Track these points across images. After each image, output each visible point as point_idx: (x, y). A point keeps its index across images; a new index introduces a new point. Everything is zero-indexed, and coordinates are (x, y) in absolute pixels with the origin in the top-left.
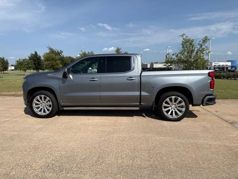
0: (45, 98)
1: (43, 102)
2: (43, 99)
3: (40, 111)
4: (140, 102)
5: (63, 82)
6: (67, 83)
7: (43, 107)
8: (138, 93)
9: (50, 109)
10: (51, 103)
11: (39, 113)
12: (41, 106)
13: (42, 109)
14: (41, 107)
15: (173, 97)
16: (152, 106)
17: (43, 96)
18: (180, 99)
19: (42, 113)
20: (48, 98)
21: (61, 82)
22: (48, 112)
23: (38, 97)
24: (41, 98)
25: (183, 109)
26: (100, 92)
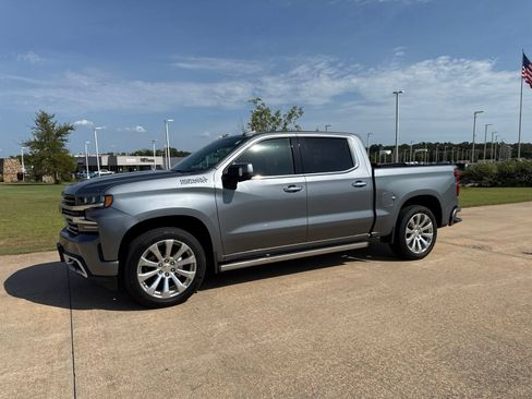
0: (175, 249)
1: (166, 261)
2: (169, 251)
3: (160, 288)
4: (371, 231)
5: (227, 200)
6: (234, 202)
7: (167, 274)
8: (369, 213)
9: (191, 274)
10: (192, 259)
11: (157, 295)
12: (161, 272)
13: (163, 280)
14: (160, 277)
15: (419, 215)
16: (390, 235)
17: (170, 242)
18: (426, 217)
19: (169, 293)
20: (185, 247)
21: (220, 199)
22: (182, 286)
23: (154, 248)
24: (162, 248)
25: (430, 235)
26: (307, 216)
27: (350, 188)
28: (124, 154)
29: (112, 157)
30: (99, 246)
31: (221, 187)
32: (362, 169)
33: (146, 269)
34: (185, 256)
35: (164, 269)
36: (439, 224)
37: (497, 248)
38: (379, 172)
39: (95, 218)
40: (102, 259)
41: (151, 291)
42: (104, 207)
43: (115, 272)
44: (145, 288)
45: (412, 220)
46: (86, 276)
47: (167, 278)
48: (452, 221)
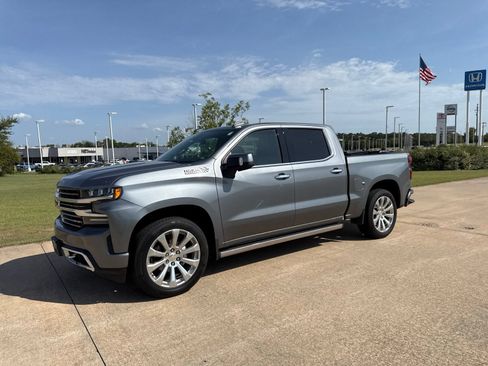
0: (181, 237)
1: (172, 251)
2: (175, 240)
3: (167, 277)
4: (345, 213)
5: (226, 189)
6: (233, 190)
7: (173, 264)
8: (344, 198)
9: (195, 262)
10: (196, 247)
11: (165, 285)
12: (167, 261)
13: (170, 268)
14: (167, 266)
15: (383, 198)
16: (360, 217)
17: (176, 231)
18: (389, 200)
19: (175, 282)
20: (190, 236)
21: (220, 188)
22: (187, 274)
23: (162, 238)
24: (169, 238)
25: (392, 215)
26: (294, 201)
27: (328, 174)
28: (64, 146)
29: (53, 149)
30: (109, 239)
31: (221, 176)
32: (337, 158)
33: (154, 259)
34: (189, 245)
35: (170, 259)
36: (398, 205)
37: (443, 225)
38: (351, 160)
39: (104, 210)
40: (111, 251)
41: (159, 281)
42: (113, 199)
43: (125, 264)
44: (154, 279)
45: (377, 203)
46: (93, 269)
47: (173, 268)
48: (408, 202)
